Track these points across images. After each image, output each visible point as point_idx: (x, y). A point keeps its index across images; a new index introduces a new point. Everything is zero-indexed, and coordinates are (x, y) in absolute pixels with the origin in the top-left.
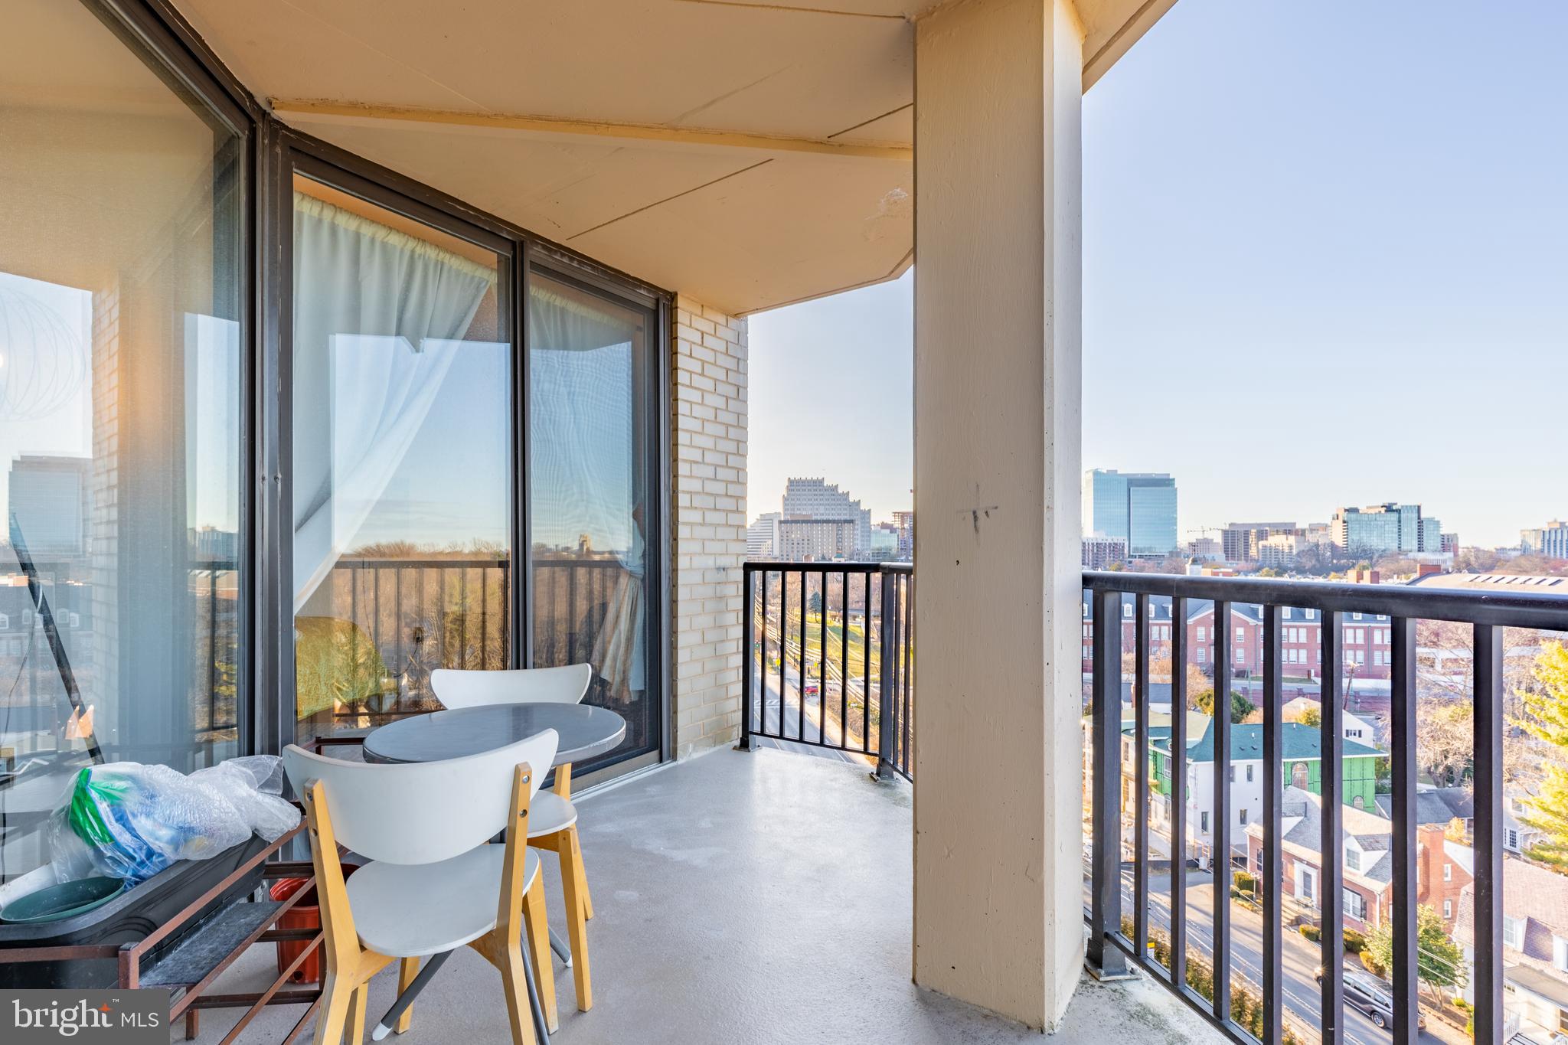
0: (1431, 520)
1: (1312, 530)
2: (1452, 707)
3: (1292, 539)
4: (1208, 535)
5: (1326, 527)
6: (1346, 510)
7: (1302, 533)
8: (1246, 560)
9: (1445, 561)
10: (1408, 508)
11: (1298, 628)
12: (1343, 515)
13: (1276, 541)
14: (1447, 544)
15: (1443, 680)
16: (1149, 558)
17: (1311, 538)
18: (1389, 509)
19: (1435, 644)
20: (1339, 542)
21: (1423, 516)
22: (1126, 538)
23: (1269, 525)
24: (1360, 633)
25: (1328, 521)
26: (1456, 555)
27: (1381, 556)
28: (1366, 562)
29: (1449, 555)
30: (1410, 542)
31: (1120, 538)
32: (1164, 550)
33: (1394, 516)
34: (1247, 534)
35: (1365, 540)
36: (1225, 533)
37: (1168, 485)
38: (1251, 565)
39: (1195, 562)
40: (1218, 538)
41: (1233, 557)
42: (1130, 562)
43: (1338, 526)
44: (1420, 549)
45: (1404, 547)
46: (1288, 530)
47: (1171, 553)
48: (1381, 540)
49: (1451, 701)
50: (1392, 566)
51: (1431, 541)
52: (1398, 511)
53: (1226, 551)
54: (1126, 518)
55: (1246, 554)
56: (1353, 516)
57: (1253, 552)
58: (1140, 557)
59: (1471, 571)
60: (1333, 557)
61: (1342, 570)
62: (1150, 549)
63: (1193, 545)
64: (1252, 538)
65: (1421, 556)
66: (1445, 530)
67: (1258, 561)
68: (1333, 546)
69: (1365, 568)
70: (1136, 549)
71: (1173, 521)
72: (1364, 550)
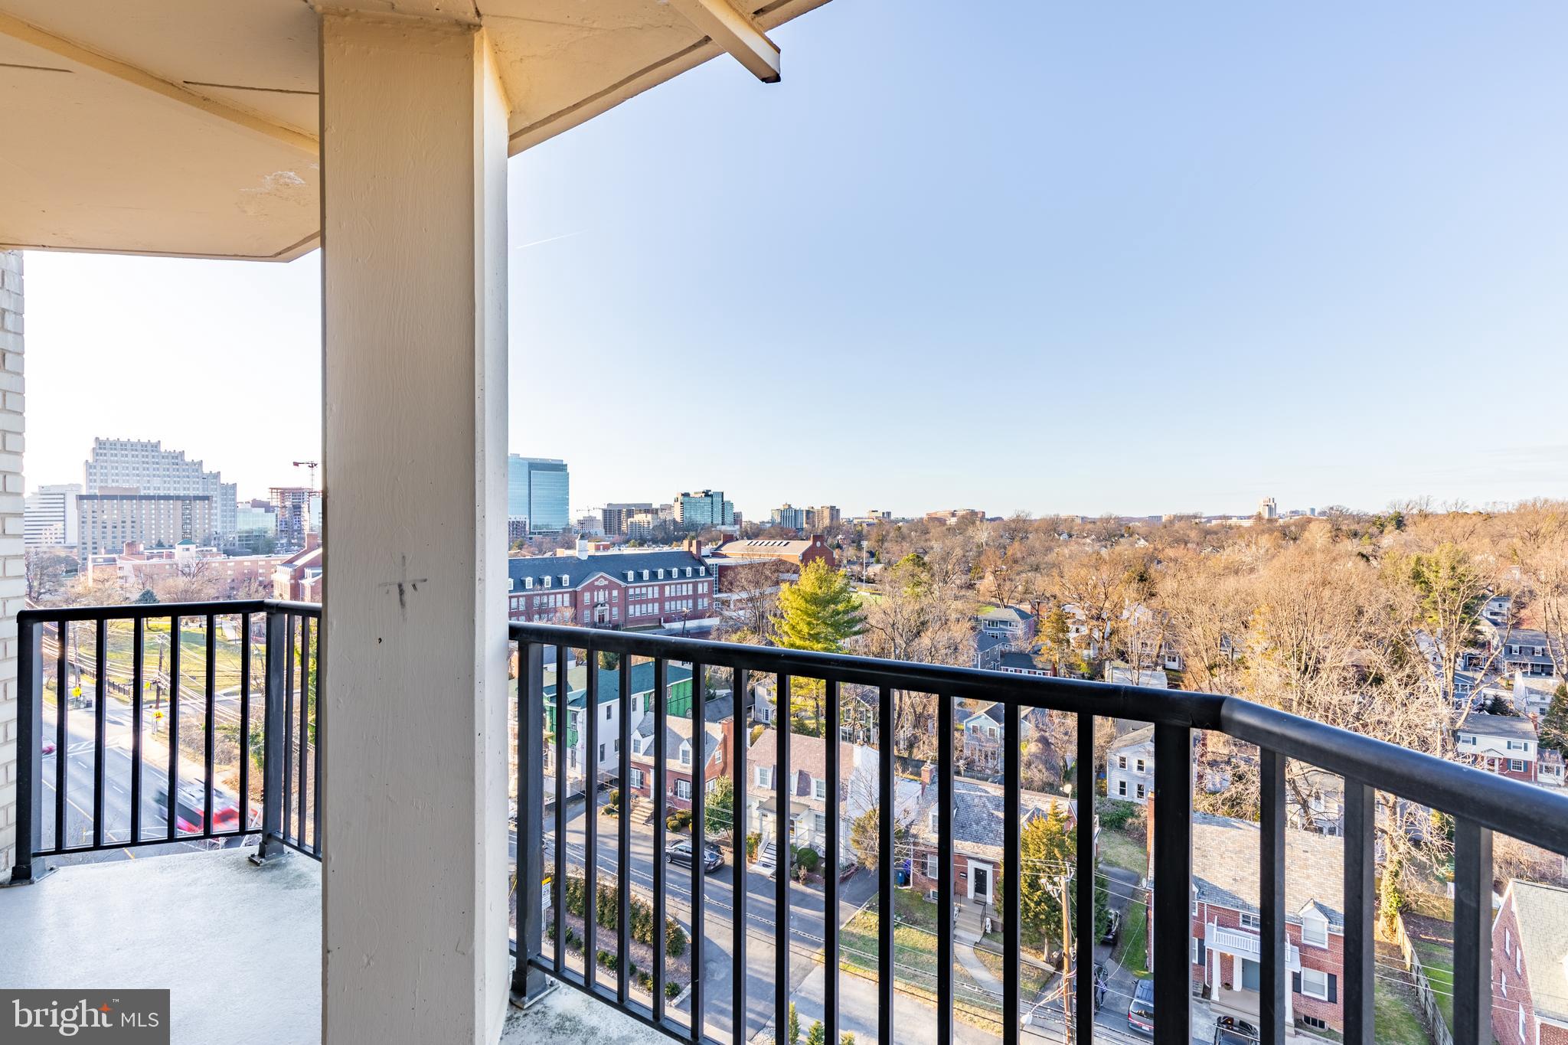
0: (729, 502)
1: (662, 509)
2: (739, 633)
3: (650, 516)
4: (593, 514)
5: (670, 507)
6: (683, 495)
7: (655, 512)
8: (619, 534)
9: (735, 531)
10: (717, 493)
11: (653, 586)
12: (680, 498)
13: (640, 518)
14: (737, 519)
15: (734, 614)
16: (546, 534)
17: (662, 515)
18: (707, 494)
19: (731, 591)
20: (678, 519)
21: (725, 499)
22: (527, 517)
23: (635, 505)
24: (690, 586)
25: (671, 502)
26: (741, 527)
27: (702, 529)
28: (693, 534)
29: (737, 527)
30: (718, 519)
31: (522, 517)
32: (558, 527)
33: (709, 500)
34: (620, 512)
35: (693, 517)
36: (605, 511)
37: (562, 470)
38: (623, 538)
39: (582, 537)
40: (599, 516)
41: (610, 532)
42: (531, 538)
43: (677, 507)
44: (723, 524)
45: (714, 522)
46: (647, 509)
47: (564, 529)
48: (702, 517)
49: (738, 629)
50: (708, 536)
51: (729, 519)
52: (711, 496)
53: (605, 527)
54: (528, 499)
55: (619, 528)
56: (687, 499)
57: (624, 527)
58: (540, 533)
59: (749, 539)
60: (675, 530)
61: (680, 539)
62: (547, 526)
63: (581, 523)
64: (623, 515)
65: (723, 528)
66: (736, 510)
67: (627, 534)
68: (674, 521)
69: (693, 538)
70: (536, 527)
71: (565, 502)
72: (693, 525)
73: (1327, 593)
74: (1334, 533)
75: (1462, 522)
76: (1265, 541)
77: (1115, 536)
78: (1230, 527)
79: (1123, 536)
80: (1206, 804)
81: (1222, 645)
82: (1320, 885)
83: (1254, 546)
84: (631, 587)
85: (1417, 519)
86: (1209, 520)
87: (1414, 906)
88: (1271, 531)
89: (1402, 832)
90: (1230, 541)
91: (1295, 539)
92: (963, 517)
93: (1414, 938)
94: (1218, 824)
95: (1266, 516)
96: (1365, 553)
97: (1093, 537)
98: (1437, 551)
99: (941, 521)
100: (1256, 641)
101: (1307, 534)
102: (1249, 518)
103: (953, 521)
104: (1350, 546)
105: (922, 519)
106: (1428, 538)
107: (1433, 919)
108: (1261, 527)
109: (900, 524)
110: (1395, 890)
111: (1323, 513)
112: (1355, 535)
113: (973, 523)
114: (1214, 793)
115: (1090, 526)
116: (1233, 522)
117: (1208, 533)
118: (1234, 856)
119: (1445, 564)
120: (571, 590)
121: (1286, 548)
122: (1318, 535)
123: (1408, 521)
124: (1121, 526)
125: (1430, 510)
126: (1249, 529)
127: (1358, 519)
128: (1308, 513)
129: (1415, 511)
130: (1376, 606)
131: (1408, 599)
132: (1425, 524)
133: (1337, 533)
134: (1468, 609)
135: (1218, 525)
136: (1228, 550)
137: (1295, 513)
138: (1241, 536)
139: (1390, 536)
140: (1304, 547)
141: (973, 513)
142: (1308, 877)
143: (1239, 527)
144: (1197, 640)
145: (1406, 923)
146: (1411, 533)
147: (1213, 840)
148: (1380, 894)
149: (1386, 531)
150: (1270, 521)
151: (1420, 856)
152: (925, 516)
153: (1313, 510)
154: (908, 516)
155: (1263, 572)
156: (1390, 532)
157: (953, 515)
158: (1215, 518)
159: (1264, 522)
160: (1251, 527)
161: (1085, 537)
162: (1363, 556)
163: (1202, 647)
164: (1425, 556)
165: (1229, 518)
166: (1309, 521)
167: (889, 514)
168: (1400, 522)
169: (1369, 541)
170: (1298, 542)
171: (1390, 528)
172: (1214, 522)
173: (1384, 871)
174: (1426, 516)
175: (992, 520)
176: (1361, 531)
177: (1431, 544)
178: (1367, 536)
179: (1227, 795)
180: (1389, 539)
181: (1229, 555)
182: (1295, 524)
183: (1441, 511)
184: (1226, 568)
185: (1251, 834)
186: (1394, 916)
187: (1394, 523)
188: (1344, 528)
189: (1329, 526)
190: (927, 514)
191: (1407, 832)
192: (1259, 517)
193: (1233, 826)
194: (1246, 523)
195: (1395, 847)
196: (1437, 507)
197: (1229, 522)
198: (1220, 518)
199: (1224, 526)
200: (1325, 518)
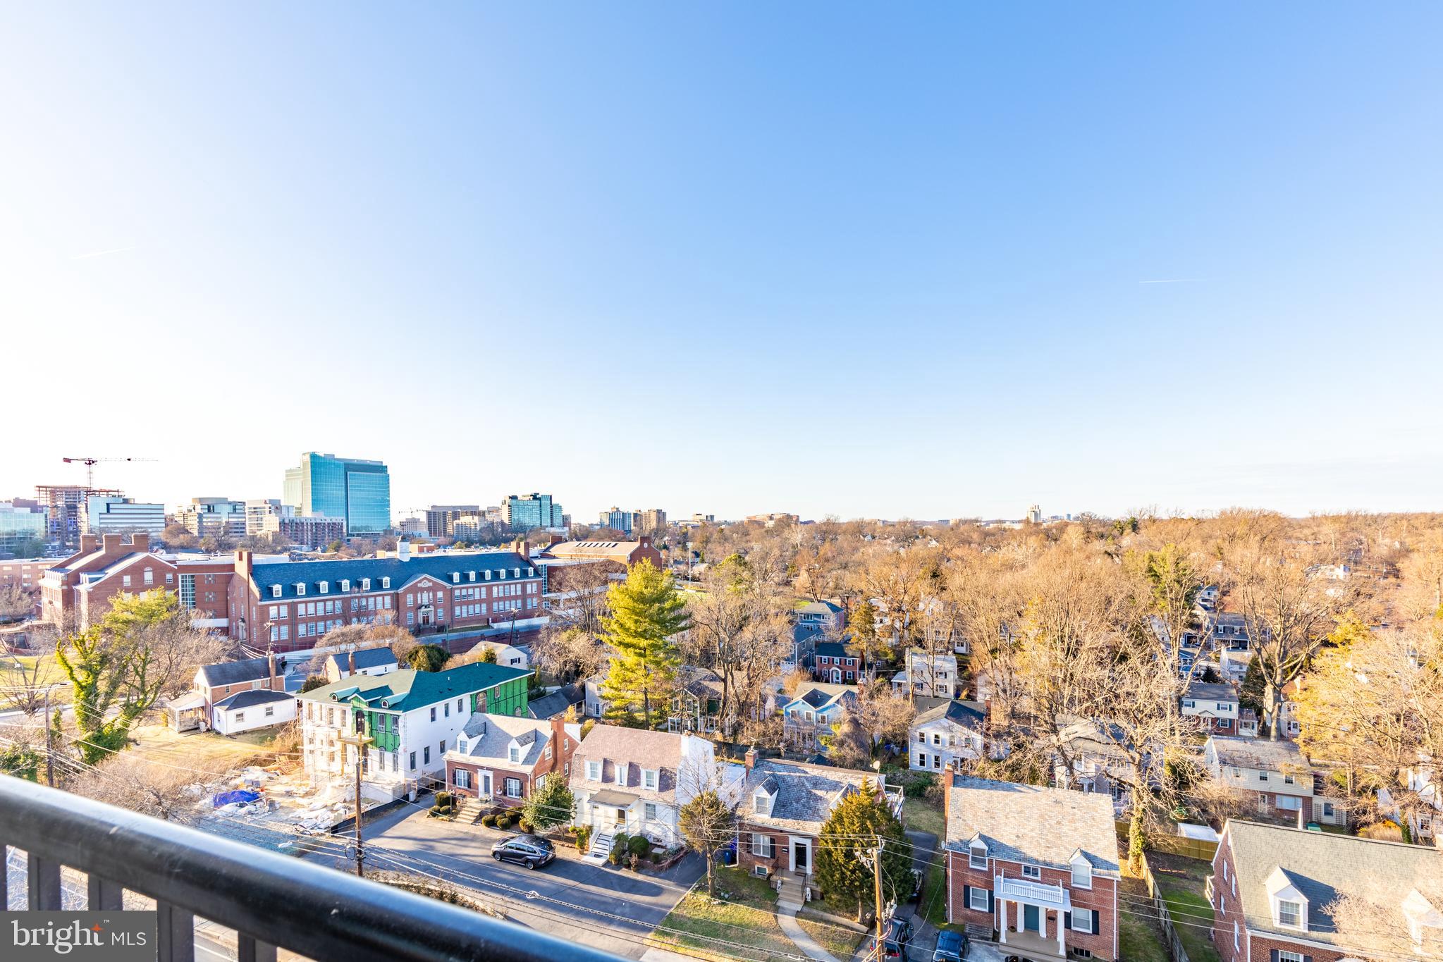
0: (557, 505)
1: (489, 512)
2: (569, 631)
3: (476, 518)
4: (416, 516)
5: (498, 510)
6: (510, 497)
7: (482, 514)
8: (445, 536)
9: (564, 533)
10: (545, 496)
11: (480, 587)
12: (508, 501)
13: (466, 520)
14: (566, 521)
15: (563, 613)
16: (365, 536)
17: (489, 517)
18: (535, 497)
19: (559, 590)
20: (507, 521)
21: (554, 502)
22: (344, 518)
23: (460, 507)
24: (519, 587)
25: (499, 505)
26: (570, 529)
27: (531, 531)
28: (521, 535)
29: (566, 529)
30: (547, 522)
31: (339, 519)
32: (378, 527)
33: (537, 503)
34: (445, 514)
35: (522, 519)
36: (429, 513)
37: (381, 472)
38: (449, 540)
39: (404, 539)
40: (423, 518)
41: (435, 533)
42: (349, 540)
43: (505, 509)
44: (552, 526)
45: (544, 524)
46: (474, 512)
47: (385, 531)
48: (530, 520)
49: (567, 628)
50: (537, 538)
51: (558, 521)
52: (540, 499)
53: (430, 529)
54: (344, 500)
55: (445, 530)
56: (514, 501)
57: (450, 529)
58: (358, 535)
59: (578, 540)
60: (503, 531)
61: (507, 541)
62: (366, 528)
63: (402, 524)
64: (449, 517)
65: (552, 530)
66: (565, 513)
67: (452, 536)
68: (502, 524)
69: (521, 539)
70: (354, 528)
71: (385, 503)
72: (521, 527)
73: (1083, 585)
74: (1086, 535)
75: (1181, 526)
76: (1033, 542)
77: (910, 537)
78: (1005, 530)
79: (917, 537)
80: (992, 771)
81: (1001, 631)
82: (1085, 836)
83: (1024, 546)
84: (457, 588)
85: (1147, 523)
86: (988, 523)
87: (1154, 845)
88: (1037, 533)
89: (1145, 785)
90: (1005, 542)
91: (1056, 540)
92: (780, 520)
93: (1154, 872)
94: (1003, 789)
95: (1033, 520)
96: (1109, 551)
97: (893, 538)
98: (1163, 550)
99: (760, 524)
100: (1028, 627)
101: (1065, 536)
102: (1019, 522)
103: (770, 524)
104: (1098, 545)
105: (742, 522)
106: (1157, 539)
107: (1167, 854)
108: (1030, 530)
109: (723, 527)
110: (1141, 833)
111: (1077, 518)
112: (1102, 536)
113: (789, 526)
114: (998, 761)
115: (890, 529)
116: (1007, 525)
117: (987, 534)
118: (1016, 815)
119: (1170, 559)
120: (392, 592)
121: (1049, 548)
122: (1074, 536)
123: (1141, 525)
124: (916, 528)
125: (1156, 516)
126: (1020, 531)
127: (1103, 523)
128: (1066, 518)
129: (1146, 517)
130: (1121, 597)
131: (1145, 590)
132: (1154, 527)
133: (1088, 535)
134: (1189, 598)
135: (995, 528)
136: (1004, 550)
137: (1055, 517)
138: (1014, 537)
139: (1128, 538)
140: (1064, 547)
141: (789, 517)
142: (1076, 829)
143: (1012, 530)
144: (981, 627)
145: (1148, 860)
146: (1144, 535)
147: (999, 803)
148: (1129, 838)
149: (1125, 533)
150: (1036, 524)
151: (1159, 804)
152: (745, 520)
153: (1069, 516)
154: (730, 520)
155: (1033, 569)
156: (1128, 534)
157: (771, 518)
158: (993, 522)
159: (1032, 525)
160: (1021, 530)
161: (886, 539)
162: (1109, 554)
163: (985, 634)
164: (1155, 554)
165: (1003, 522)
166: (1067, 525)
167: (712, 517)
168: (1135, 526)
169: (1112, 542)
170: (1058, 542)
171: (1128, 530)
172: (992, 526)
173: (1132, 818)
174: (1154, 521)
175: (806, 523)
176: (1106, 534)
177: (1159, 544)
178: (1111, 538)
179: (1009, 762)
180: (1127, 540)
181: (1005, 554)
182: (1056, 527)
183: (1165, 517)
184: (1003, 565)
185: (1029, 796)
186: (1139, 855)
187: (1130, 526)
188: (1093, 530)
189: (1082, 529)
190: (748, 518)
191: (1149, 784)
192: (1027, 521)
193: (1015, 790)
194: (1018, 527)
195: (1141, 798)
196: (1162, 514)
197: (1004, 525)
198: (997, 522)
199: (1000, 529)
200: (1078, 522)
